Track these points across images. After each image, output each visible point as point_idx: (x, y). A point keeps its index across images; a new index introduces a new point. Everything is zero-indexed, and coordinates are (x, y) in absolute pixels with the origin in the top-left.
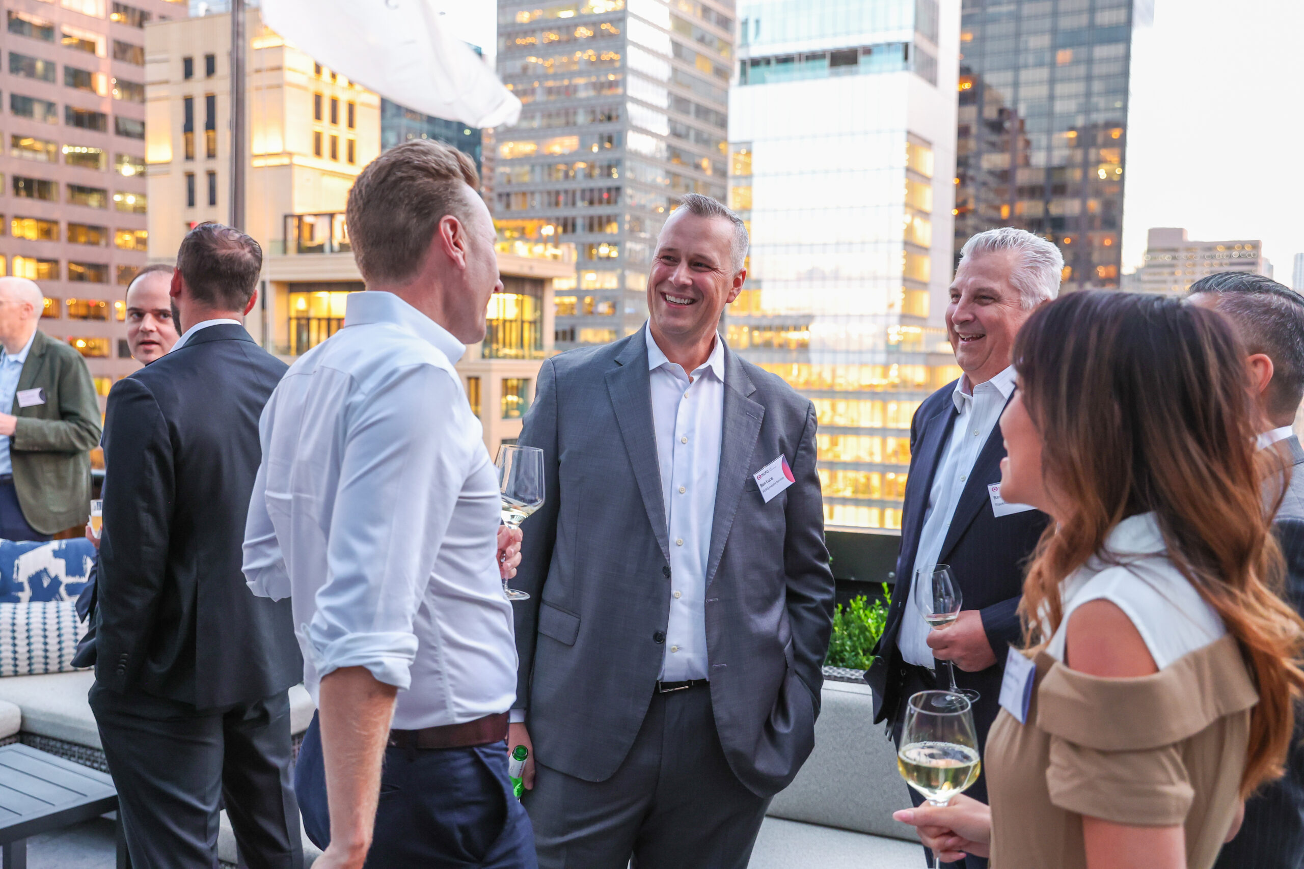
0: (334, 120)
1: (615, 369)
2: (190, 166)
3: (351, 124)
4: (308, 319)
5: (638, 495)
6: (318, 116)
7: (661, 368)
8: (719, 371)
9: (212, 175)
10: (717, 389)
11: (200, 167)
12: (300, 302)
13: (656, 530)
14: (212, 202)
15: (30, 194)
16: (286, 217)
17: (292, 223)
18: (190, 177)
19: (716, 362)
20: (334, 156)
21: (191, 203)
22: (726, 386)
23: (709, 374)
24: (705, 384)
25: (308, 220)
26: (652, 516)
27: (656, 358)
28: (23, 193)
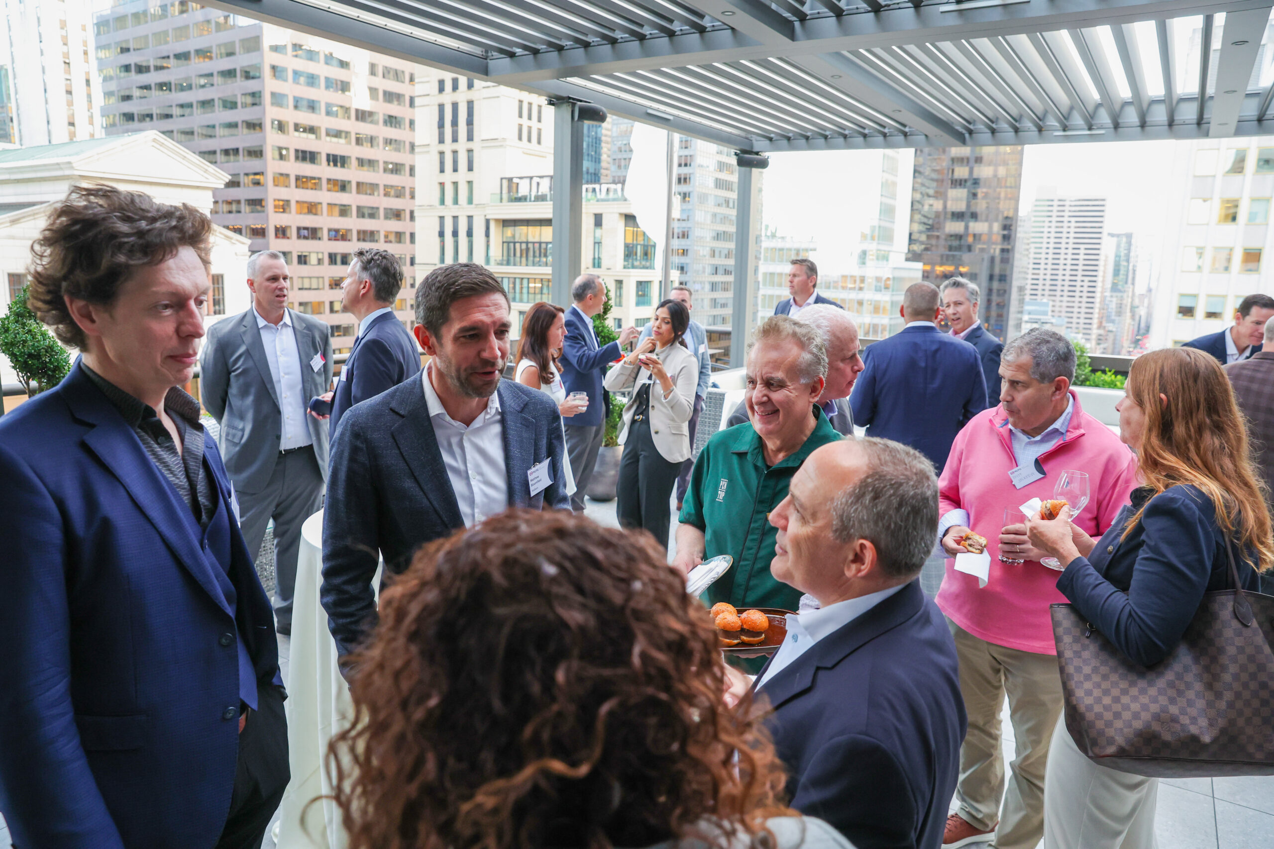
0: (530, 118)
1: (244, 329)
2: (442, 147)
3: (539, 120)
4: (515, 243)
5: (263, 382)
6: (520, 116)
7: (265, 327)
8: (289, 322)
9: (455, 152)
10: (290, 331)
11: (448, 147)
12: (509, 231)
13: (273, 396)
14: (455, 170)
15: (335, 165)
16: (502, 179)
17: (505, 183)
18: (442, 153)
19: (287, 319)
20: (529, 140)
21: (442, 171)
22: (294, 327)
23: (285, 325)
24: (284, 330)
25: (515, 180)
26: (271, 391)
27: (261, 322)
28: (332, 164)
